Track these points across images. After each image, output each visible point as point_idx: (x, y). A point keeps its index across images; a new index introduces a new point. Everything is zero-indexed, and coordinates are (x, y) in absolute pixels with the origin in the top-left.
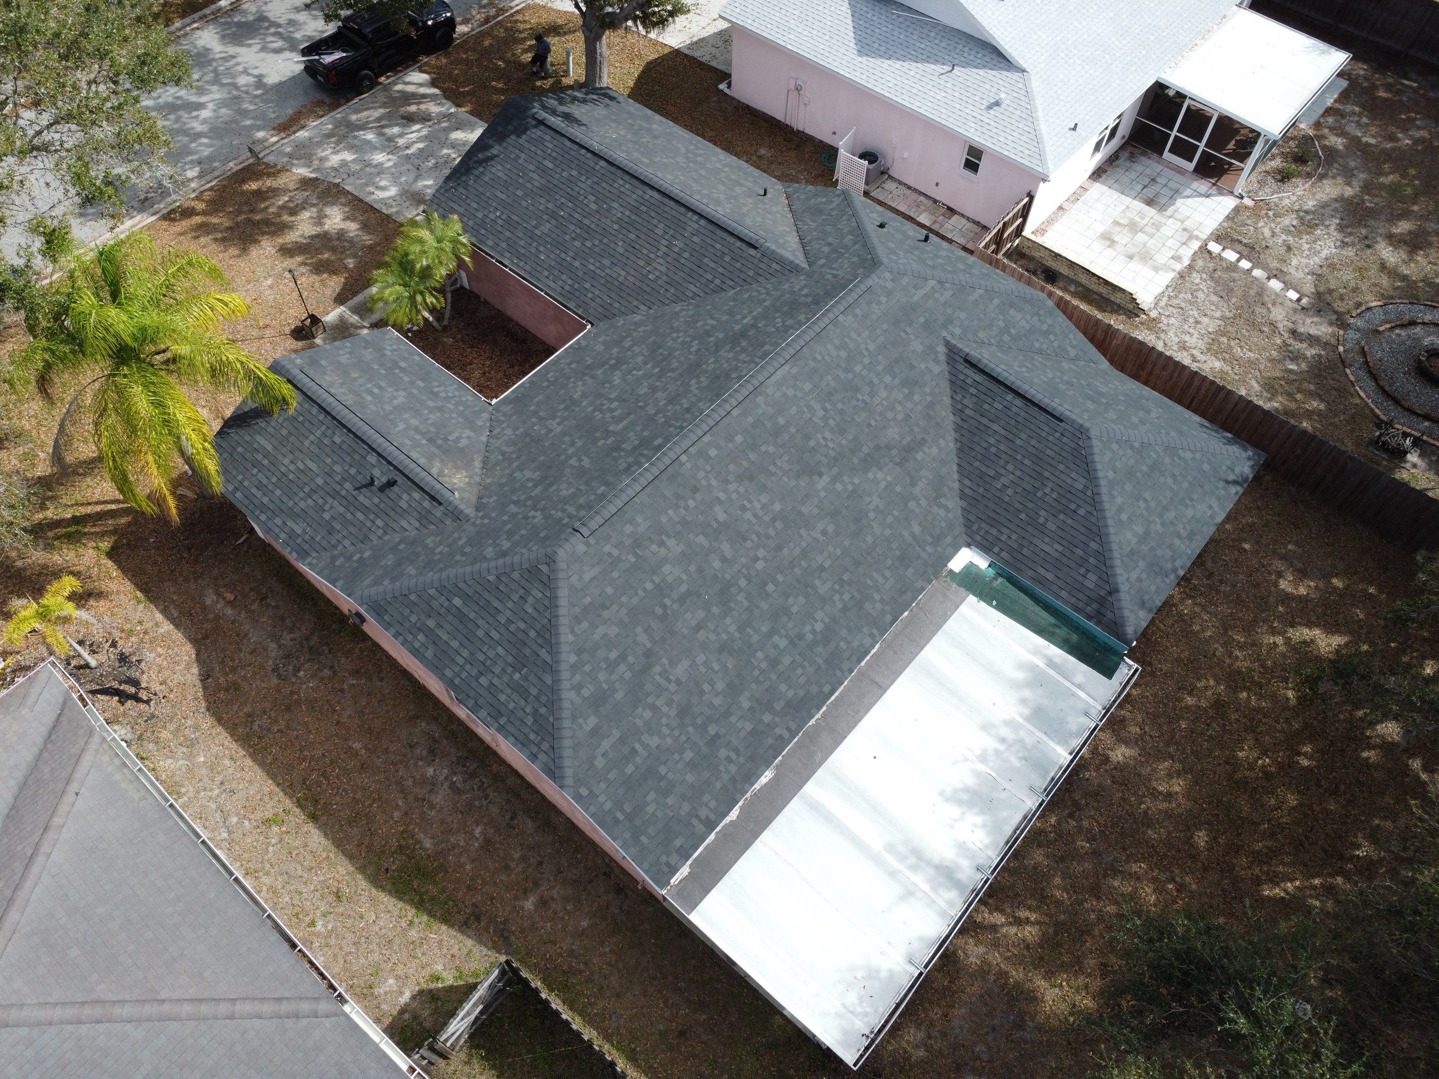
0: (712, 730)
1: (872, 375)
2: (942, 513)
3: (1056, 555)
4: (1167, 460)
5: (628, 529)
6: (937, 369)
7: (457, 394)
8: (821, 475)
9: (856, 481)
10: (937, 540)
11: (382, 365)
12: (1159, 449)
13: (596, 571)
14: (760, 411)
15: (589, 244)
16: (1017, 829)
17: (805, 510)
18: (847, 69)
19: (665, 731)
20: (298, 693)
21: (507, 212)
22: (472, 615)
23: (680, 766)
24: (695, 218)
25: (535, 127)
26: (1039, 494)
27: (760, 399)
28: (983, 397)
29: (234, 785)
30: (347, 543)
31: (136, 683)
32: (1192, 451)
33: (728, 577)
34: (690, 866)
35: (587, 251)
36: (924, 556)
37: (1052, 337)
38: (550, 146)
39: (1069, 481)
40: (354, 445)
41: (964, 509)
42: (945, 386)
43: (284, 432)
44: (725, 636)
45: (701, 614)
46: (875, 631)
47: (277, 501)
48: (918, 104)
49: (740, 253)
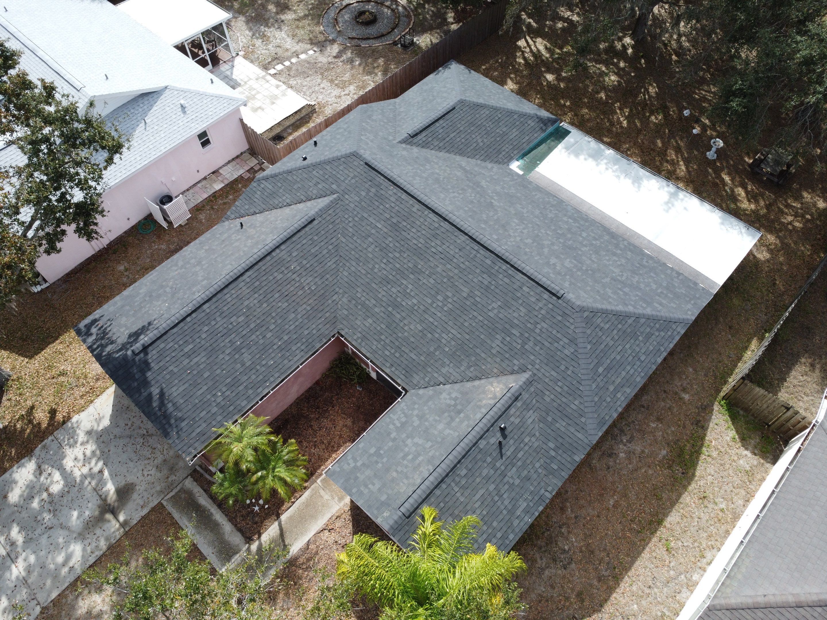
0: (637, 265)
1: (427, 172)
2: (495, 169)
4: (467, 84)
5: (552, 275)
6: (416, 150)
8: (492, 202)
9: (490, 192)
10: (510, 174)
13: (581, 292)
15: (272, 327)
16: (648, 171)
17: (513, 212)
19: (646, 280)
20: (581, 548)
21: (220, 387)
22: (608, 361)
23: (659, 278)
24: (278, 251)
25: (146, 354)
26: (489, 129)
28: (434, 136)
30: (537, 465)
33: (561, 245)
35: (278, 329)
36: (519, 180)
38: (171, 344)
39: (485, 115)
40: (470, 458)
41: (491, 162)
42: (424, 150)
44: (591, 252)
45: (584, 258)
46: (564, 204)
47: (502, 524)
48: (163, 148)
49: (314, 230)
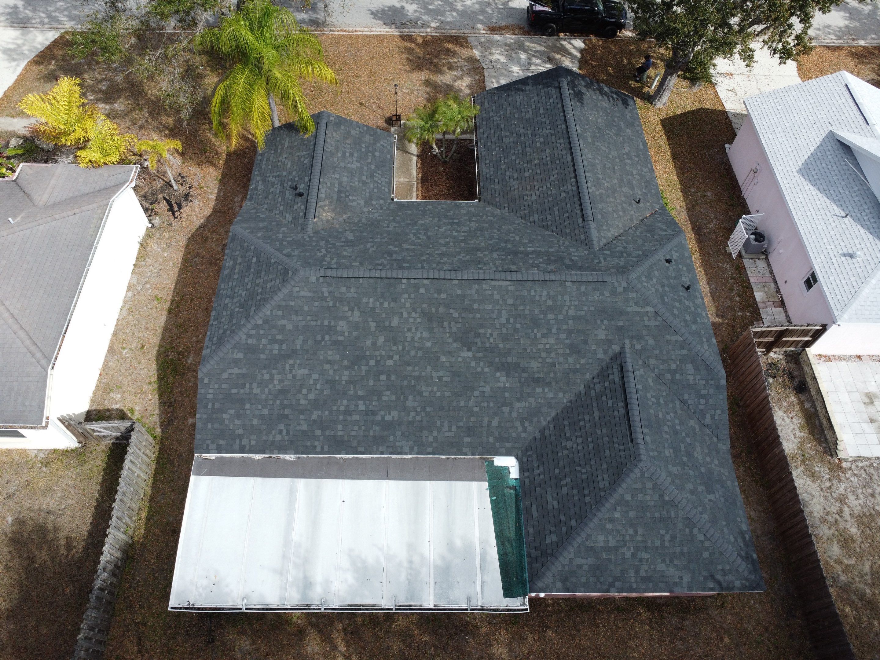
0: (287, 412)
1: (556, 326)
2: (520, 429)
3: (550, 507)
4: (680, 526)
5: (343, 289)
6: (600, 355)
7: (383, 183)
8: (469, 350)
9: (487, 370)
10: (501, 439)
11: (367, 147)
12: (681, 514)
13: (310, 294)
14: (469, 292)
16: (363, 606)
17: (442, 358)
18: (782, 175)
19: (266, 391)
21: (502, 121)
22: (252, 270)
23: (257, 412)
26: (578, 468)
27: (476, 286)
28: (608, 391)
29: (163, 274)
31: (180, 207)
32: (705, 537)
33: (368, 353)
34: (217, 458)
35: (514, 164)
36: (485, 439)
37: (703, 401)
38: (551, 101)
39: (600, 477)
40: (308, 168)
41: (535, 438)
42: (596, 369)
43: (296, 143)
44: (337, 378)
45: (337, 357)
46: (415, 448)
47: (266, 170)
48: (803, 223)
49: (574, 217)
